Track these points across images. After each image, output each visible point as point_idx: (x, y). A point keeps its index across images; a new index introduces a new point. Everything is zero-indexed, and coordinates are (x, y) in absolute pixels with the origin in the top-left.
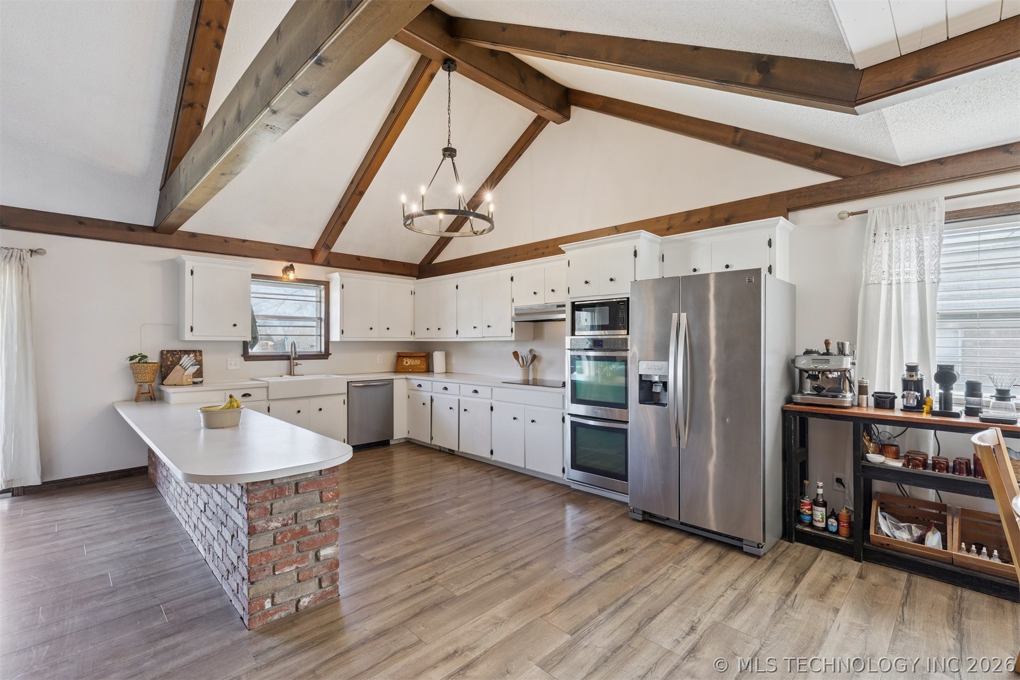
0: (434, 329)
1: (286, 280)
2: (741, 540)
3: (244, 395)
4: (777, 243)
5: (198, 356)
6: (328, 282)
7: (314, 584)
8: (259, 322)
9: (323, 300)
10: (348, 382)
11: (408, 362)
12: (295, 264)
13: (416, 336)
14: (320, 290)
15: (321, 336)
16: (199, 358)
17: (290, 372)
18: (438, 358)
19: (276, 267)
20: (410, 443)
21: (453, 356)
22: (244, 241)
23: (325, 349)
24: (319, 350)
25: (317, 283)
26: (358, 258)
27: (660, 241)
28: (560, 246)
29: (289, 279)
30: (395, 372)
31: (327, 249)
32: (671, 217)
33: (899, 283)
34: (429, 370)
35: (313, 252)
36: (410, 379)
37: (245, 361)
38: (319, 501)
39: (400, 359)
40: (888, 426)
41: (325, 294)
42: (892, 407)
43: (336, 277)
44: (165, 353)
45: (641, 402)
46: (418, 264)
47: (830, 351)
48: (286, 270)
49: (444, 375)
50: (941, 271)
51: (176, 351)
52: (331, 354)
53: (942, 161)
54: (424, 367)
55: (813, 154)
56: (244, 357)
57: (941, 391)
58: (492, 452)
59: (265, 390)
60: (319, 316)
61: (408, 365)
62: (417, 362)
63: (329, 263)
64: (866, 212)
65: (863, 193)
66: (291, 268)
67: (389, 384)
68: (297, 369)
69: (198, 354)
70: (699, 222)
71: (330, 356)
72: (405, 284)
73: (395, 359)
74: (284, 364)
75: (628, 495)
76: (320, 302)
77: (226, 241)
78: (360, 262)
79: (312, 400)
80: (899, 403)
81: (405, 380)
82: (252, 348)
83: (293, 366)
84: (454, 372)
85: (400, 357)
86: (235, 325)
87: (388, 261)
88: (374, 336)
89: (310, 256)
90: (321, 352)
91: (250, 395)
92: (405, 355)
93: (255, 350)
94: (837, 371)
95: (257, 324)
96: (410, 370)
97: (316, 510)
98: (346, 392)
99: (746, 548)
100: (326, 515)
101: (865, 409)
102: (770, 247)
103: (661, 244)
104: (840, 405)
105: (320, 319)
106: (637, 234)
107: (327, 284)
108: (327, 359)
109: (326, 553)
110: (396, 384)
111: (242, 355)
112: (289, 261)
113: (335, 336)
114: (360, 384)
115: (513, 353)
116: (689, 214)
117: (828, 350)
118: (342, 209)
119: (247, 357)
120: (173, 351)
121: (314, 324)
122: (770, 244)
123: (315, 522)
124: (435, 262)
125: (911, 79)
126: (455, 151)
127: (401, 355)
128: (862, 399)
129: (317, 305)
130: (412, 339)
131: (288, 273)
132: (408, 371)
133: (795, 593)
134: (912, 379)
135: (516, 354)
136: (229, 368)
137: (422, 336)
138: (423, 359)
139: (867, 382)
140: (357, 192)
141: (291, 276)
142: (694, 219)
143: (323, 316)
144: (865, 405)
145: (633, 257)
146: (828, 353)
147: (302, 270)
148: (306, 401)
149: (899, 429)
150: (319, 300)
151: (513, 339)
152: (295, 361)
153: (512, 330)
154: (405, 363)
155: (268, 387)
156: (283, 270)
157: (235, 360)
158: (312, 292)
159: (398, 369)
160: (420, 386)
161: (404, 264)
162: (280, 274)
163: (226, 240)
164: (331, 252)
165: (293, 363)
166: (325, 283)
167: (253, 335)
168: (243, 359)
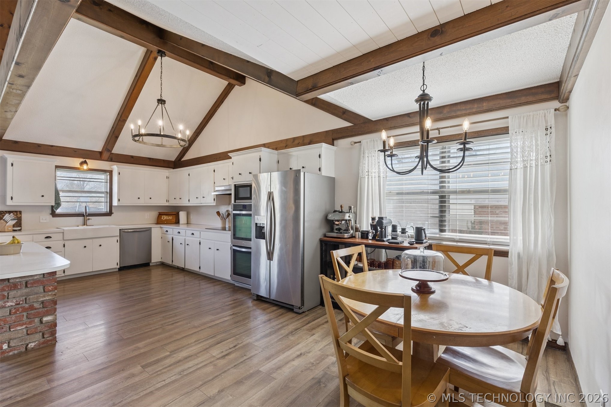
0: (178, 198)
1: (82, 169)
2: (293, 306)
3: (47, 237)
4: (322, 156)
7: (38, 336)
8: (61, 194)
9: (108, 181)
10: (120, 230)
11: (165, 218)
12: (87, 160)
13: (170, 202)
14: (107, 176)
15: (107, 202)
16: (19, 215)
17: (84, 223)
18: (182, 215)
19: (76, 162)
20: (163, 265)
21: (191, 214)
22: (52, 146)
23: (109, 210)
24: (106, 211)
25: (105, 171)
26: (132, 157)
27: (277, 153)
28: (228, 154)
29: (83, 169)
30: (156, 224)
31: (108, 151)
32: (287, 140)
33: (372, 177)
34: (177, 222)
35: (101, 153)
36: (162, 227)
37: (53, 217)
38: (43, 291)
39: (160, 216)
40: (369, 248)
41: (110, 178)
42: (367, 238)
43: (115, 167)
45: (256, 238)
46: (174, 160)
47: (343, 211)
48: (82, 164)
49: (186, 225)
50: (387, 172)
52: (113, 213)
53: (387, 119)
54: (174, 220)
55: (342, 112)
56: (52, 215)
57: (380, 230)
58: (200, 268)
59: (62, 234)
60: (106, 191)
61: (164, 219)
62: (170, 218)
63: (112, 160)
64: (360, 142)
65: (360, 133)
66: (85, 162)
67: (148, 230)
68: (89, 222)
69: (18, 213)
70: (298, 143)
72: (162, 173)
73: (158, 215)
74: (81, 219)
75: (251, 285)
76: (107, 182)
78: (133, 159)
79: (94, 240)
80: (370, 236)
81: (160, 228)
82: (57, 209)
83: (86, 220)
84: (192, 223)
85: (160, 214)
86: (43, 196)
87: (153, 159)
88: (141, 203)
89: (99, 155)
90: (107, 212)
91: (51, 237)
92: (163, 214)
93: (59, 211)
94: (344, 220)
95: (60, 195)
96: (166, 222)
97: (40, 296)
98: (119, 235)
99: (295, 310)
100: (48, 299)
101: (357, 239)
102: (320, 158)
103: (278, 154)
104: (343, 237)
105: (107, 192)
106: (261, 149)
107: (111, 172)
108: (111, 216)
109: (47, 319)
110: (153, 231)
111: (51, 214)
112: (84, 158)
113: (115, 203)
114: (131, 231)
115: (217, 212)
116: (294, 139)
117: (342, 210)
118: (114, 129)
119: (54, 214)
121: (103, 195)
122: (320, 156)
123: (40, 303)
124: (182, 160)
125: (311, 88)
126: (164, 101)
127: (161, 213)
128: (356, 234)
129: (105, 184)
130: (167, 204)
131: (83, 165)
132: (164, 223)
133: (302, 328)
134: (373, 224)
135: (218, 213)
136: (41, 221)
137: (173, 203)
138: (174, 216)
139: (358, 226)
140: (121, 120)
141: (85, 167)
142: (296, 142)
143: (108, 191)
144: (357, 237)
145: (259, 161)
146: (342, 212)
147: (92, 164)
148: (91, 240)
149: (373, 249)
150: (106, 181)
151: (215, 204)
152: (87, 217)
153: (214, 199)
154: (162, 218)
155: (63, 232)
156: (80, 164)
157: (46, 217)
158: (103, 177)
159: (159, 221)
160: (167, 231)
161: (164, 160)
162: (78, 166)
163: (39, 145)
164: (113, 153)
165: (86, 218)
166: (109, 172)
167: (57, 202)
168: (51, 216)
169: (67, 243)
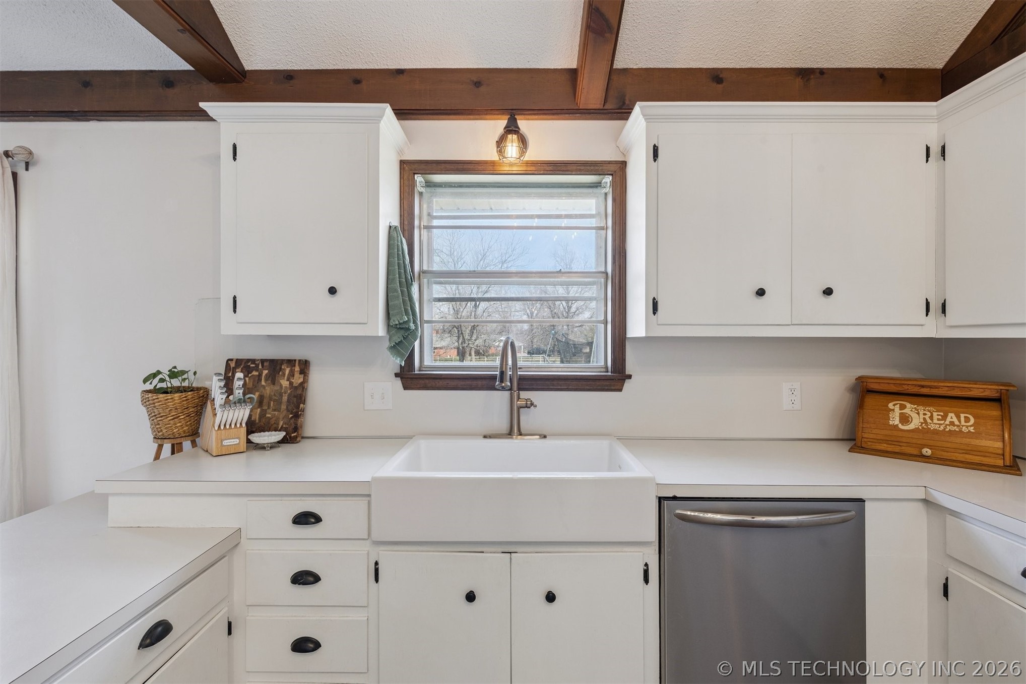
3: (302, 518)
5: (297, 375)
6: (624, 164)
10: (661, 499)
13: (953, 315)
14: (606, 194)
15: (606, 323)
16: (298, 379)
19: (484, 136)
23: (613, 361)
24: (603, 364)
25: (593, 170)
26: (715, 76)
35: (573, 78)
37: (405, 388)
39: (871, 401)
41: (615, 200)
43: (637, 132)
44: (233, 365)
46: (940, 65)
51: (253, 361)
52: (630, 377)
56: (405, 379)
60: (603, 267)
61: (911, 426)
63: (624, 103)
68: (528, 419)
69: (297, 369)
71: (628, 384)
73: (852, 399)
74: (498, 400)
76: (605, 228)
77: (357, 82)
78: (721, 86)
79: (519, 557)
83: (520, 412)
85: (869, 393)
86: (334, 291)
87: (822, 72)
88: (770, 320)
89: (564, 89)
90: (605, 370)
91: (317, 520)
92: (893, 388)
93: (424, 363)
98: (653, 536)
105: (605, 275)
107: (620, 169)
108: (620, 390)
111: (399, 375)
112: (512, 116)
113: (637, 326)
120: (248, 360)
121: (591, 291)
127: (874, 387)
129: (595, 238)
130: (930, 328)
136: (368, 406)
138: (986, 409)
141: (512, 149)
143: (610, 268)
148: (499, 559)
150: (603, 224)
152: (524, 395)
154: (895, 420)
156: (496, 142)
157: (383, 387)
161: (881, 74)
162: (489, 153)
164: (625, 71)
165: (519, 398)
166: (613, 168)
167: (395, 321)
168: (398, 383)
169: (387, 559)
